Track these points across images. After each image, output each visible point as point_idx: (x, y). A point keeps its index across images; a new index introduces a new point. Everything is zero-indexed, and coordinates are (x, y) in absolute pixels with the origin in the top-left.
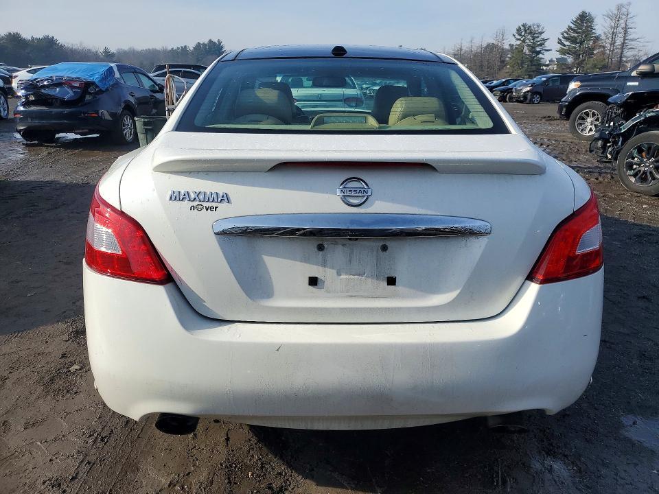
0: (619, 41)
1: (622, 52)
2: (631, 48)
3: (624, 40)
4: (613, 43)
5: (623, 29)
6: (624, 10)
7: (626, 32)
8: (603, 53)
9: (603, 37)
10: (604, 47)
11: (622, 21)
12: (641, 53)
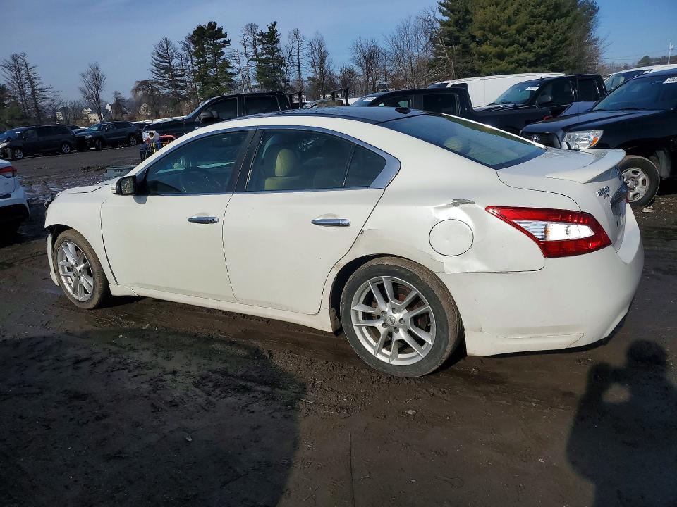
0: (28, 92)
1: (36, 102)
2: (43, 98)
3: (33, 90)
4: (22, 93)
5: (27, 79)
6: (20, 61)
7: (32, 83)
8: (16, 103)
9: (8, 87)
10: (14, 97)
11: (23, 72)
12: (57, 103)
